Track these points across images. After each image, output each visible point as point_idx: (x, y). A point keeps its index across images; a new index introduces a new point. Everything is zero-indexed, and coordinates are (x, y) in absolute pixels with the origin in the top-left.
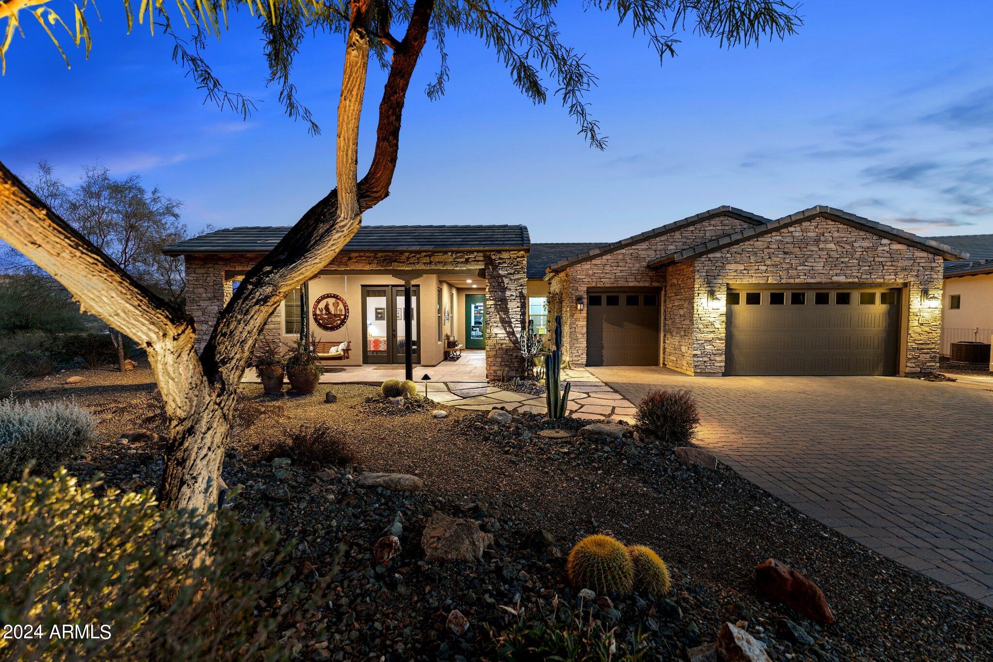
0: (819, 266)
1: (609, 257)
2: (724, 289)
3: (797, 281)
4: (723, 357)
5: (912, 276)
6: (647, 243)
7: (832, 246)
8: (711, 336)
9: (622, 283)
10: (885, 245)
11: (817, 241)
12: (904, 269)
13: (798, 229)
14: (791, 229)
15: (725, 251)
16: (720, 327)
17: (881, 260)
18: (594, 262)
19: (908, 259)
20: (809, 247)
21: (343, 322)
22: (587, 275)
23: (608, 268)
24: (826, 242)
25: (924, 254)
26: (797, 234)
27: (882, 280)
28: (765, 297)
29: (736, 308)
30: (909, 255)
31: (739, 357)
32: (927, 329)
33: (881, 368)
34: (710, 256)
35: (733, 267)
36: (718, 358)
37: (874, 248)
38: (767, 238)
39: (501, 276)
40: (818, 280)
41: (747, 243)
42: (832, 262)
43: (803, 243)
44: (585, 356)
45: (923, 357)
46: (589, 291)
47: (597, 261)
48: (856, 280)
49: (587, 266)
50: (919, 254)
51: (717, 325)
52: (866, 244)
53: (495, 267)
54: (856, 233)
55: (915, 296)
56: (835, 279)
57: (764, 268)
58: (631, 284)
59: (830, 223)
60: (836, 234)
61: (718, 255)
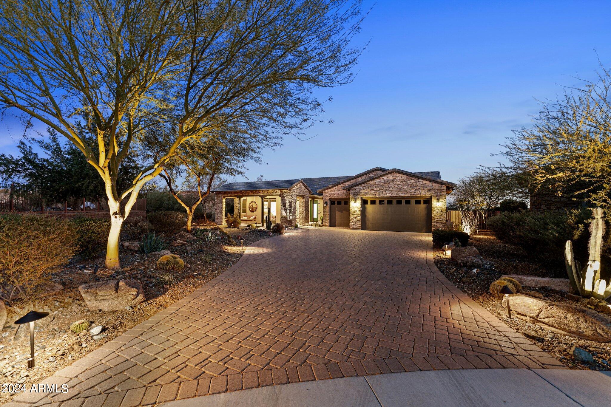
0: (394, 190)
1: (336, 187)
2: (360, 199)
3: (386, 196)
4: (360, 223)
5: (433, 193)
6: (349, 182)
7: (399, 183)
8: (356, 216)
9: (340, 197)
10: (420, 182)
11: (393, 181)
12: (429, 191)
13: (386, 177)
14: (383, 177)
15: (360, 186)
16: (359, 213)
17: (419, 187)
18: (331, 189)
19: (430, 187)
20: (391, 184)
21: (256, 210)
22: (329, 194)
23: (336, 191)
24: (396, 181)
25: (437, 185)
26: (386, 179)
27: (419, 195)
28: (377, 202)
29: (367, 206)
30: (431, 185)
31: (368, 223)
32: (440, 214)
33: (424, 230)
34: (355, 188)
35: (363, 191)
36: (358, 223)
37: (416, 183)
38: (375, 181)
39: (284, 196)
40: (394, 195)
41: (368, 183)
42: (399, 188)
43: (387, 182)
44: (328, 223)
45: (438, 226)
46: (330, 199)
47: (332, 189)
48: (409, 195)
49: (329, 191)
50: (435, 185)
51: (358, 212)
52: (413, 181)
53: (283, 194)
54: (408, 177)
55: (434, 201)
56: (401, 195)
57: (374, 191)
58: (344, 197)
59: (398, 174)
60: (401, 178)
61: (358, 187)
